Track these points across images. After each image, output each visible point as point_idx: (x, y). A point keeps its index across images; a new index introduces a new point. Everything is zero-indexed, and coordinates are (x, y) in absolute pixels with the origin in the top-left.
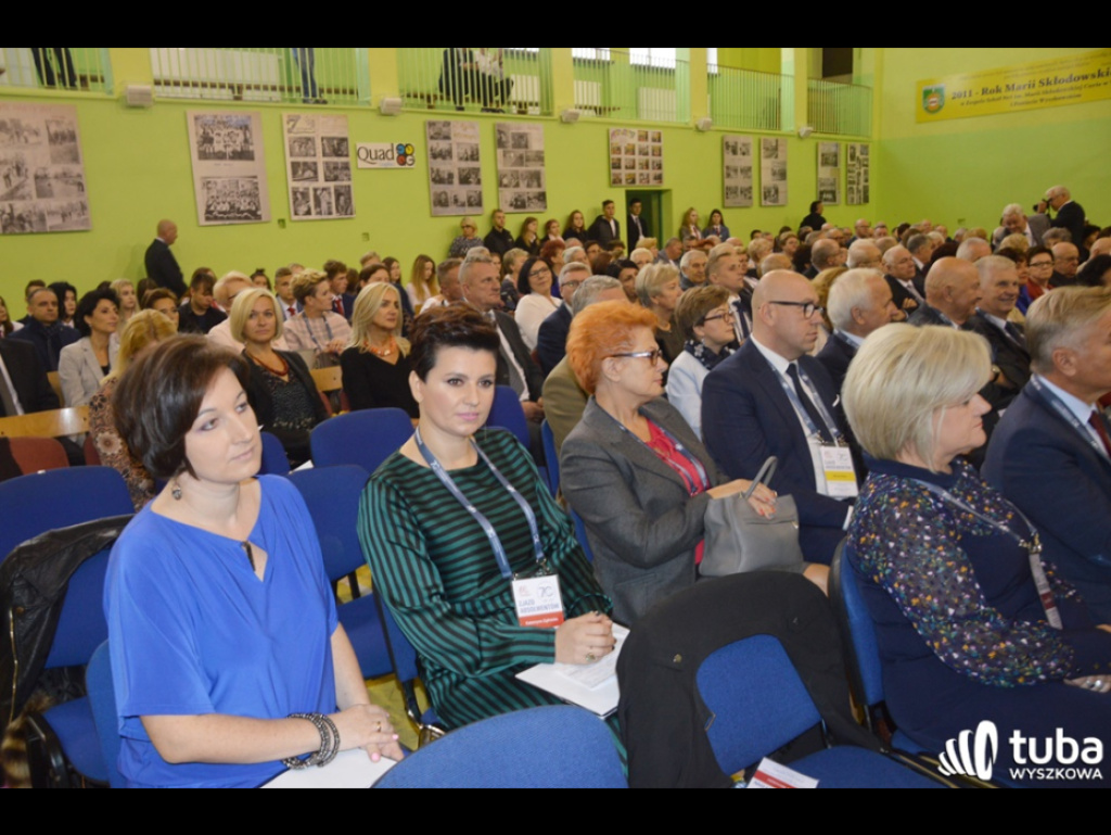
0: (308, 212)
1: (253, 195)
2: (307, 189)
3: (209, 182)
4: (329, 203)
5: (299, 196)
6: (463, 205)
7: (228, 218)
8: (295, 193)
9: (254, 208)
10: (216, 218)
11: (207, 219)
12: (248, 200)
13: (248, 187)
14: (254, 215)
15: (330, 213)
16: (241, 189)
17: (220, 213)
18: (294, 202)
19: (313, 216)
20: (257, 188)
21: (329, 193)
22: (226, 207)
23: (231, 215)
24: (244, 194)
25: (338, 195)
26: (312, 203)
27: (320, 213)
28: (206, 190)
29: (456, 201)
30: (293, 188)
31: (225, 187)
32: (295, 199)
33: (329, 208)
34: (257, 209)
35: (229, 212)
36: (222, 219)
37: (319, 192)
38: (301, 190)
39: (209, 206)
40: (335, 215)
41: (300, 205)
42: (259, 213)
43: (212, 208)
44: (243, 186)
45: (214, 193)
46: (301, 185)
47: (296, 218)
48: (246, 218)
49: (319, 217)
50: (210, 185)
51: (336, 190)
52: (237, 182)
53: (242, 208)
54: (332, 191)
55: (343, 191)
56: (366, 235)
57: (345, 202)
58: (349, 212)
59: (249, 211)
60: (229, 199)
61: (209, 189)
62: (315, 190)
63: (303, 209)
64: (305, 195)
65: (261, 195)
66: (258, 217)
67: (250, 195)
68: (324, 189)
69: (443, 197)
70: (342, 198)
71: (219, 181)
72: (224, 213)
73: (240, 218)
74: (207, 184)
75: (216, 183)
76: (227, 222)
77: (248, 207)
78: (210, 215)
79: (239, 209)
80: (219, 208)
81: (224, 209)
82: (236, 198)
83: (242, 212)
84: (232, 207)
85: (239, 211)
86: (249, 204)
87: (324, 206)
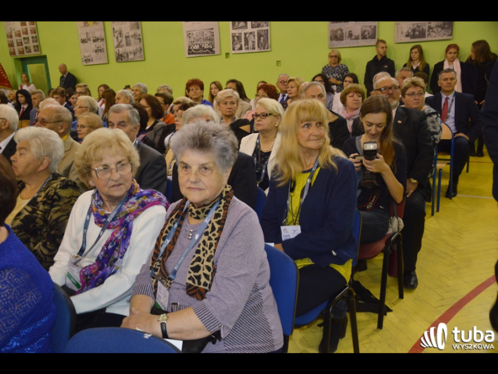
0: (241, 48)
1: (211, 40)
2: (241, 34)
3: (190, 34)
4: (254, 42)
5: (236, 38)
6: (357, 38)
7: (198, 53)
8: (233, 37)
9: (211, 47)
10: (193, 53)
11: (189, 54)
12: (208, 43)
13: (209, 35)
14: (211, 51)
15: (254, 48)
16: (205, 36)
17: (195, 50)
18: (233, 43)
19: (244, 51)
20: (213, 35)
21: (254, 36)
22: (197, 47)
23: (200, 51)
24: (206, 39)
25: (260, 36)
26: (243, 43)
27: (247, 49)
28: (188, 38)
29: (350, 35)
30: (232, 34)
31: (197, 36)
32: (234, 40)
33: (253, 45)
34: (213, 47)
35: (199, 50)
36: (196, 53)
37: (247, 36)
38: (237, 35)
39: (190, 47)
40: (257, 50)
41: (236, 44)
42: (214, 49)
43: (191, 48)
44: (206, 35)
45: (192, 40)
46: (237, 32)
47: (234, 52)
48: (207, 53)
49: (247, 51)
50: (190, 36)
51: (258, 33)
52: (203, 33)
53: (205, 47)
54: (256, 34)
55: (263, 33)
56: (278, 62)
57: (264, 41)
58: (266, 47)
59: (209, 49)
60: (199, 42)
61: (190, 37)
62: (245, 34)
63: (238, 46)
64: (239, 38)
65: (215, 40)
66: (213, 52)
67: (209, 40)
68: (251, 33)
69: (339, 32)
70: (262, 38)
71: (194, 33)
72: (196, 50)
73: (204, 53)
74: (189, 35)
75: (193, 34)
76: (198, 55)
77: (208, 47)
78: (190, 52)
79: (204, 48)
80: (194, 48)
81: (197, 48)
82: (202, 42)
83: (206, 49)
84: (200, 47)
85: (204, 49)
86: (209, 45)
87: (250, 44)
